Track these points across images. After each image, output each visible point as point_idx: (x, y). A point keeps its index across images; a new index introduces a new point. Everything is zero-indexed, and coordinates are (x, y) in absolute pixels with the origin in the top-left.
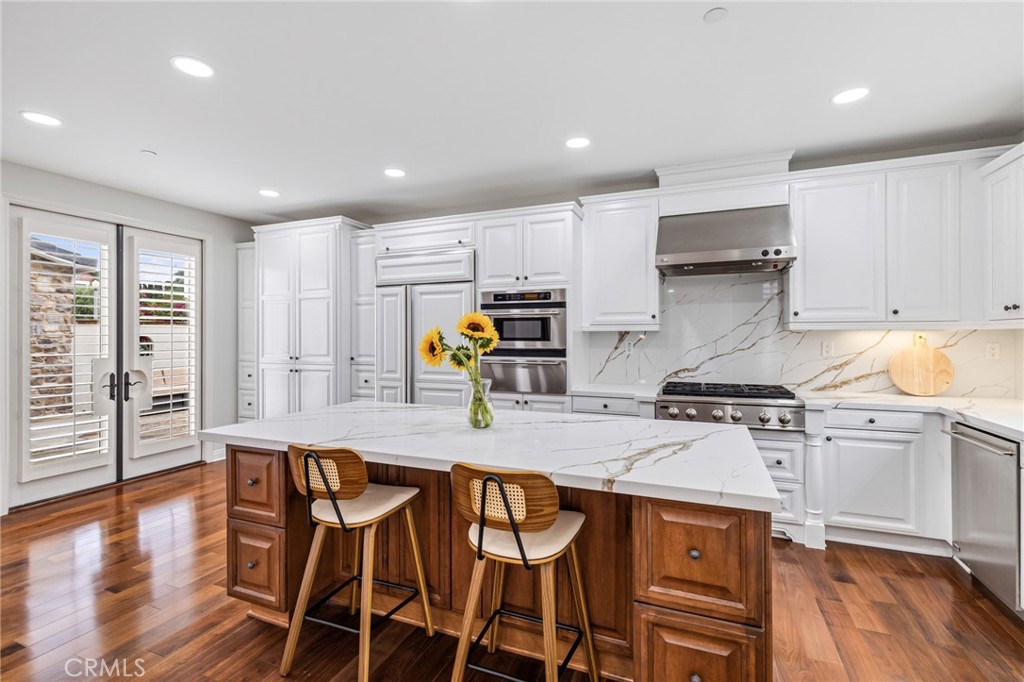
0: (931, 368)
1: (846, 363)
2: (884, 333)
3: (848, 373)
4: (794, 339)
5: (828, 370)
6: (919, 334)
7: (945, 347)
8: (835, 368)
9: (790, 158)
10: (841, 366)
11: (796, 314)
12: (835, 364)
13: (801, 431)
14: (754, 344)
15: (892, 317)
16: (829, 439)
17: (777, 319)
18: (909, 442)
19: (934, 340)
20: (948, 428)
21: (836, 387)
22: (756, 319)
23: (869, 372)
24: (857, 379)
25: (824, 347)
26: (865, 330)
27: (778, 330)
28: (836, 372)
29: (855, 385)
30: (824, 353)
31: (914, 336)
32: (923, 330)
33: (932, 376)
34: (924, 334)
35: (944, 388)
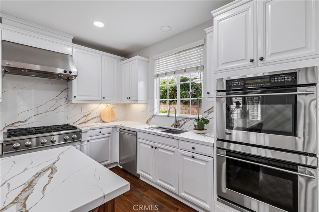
0: (110, 114)
1: (89, 114)
2: (99, 104)
3: (90, 117)
4: (72, 106)
5: (84, 117)
6: (107, 105)
7: (112, 108)
8: (86, 116)
9: (73, 38)
10: (87, 115)
11: (75, 97)
12: (85, 115)
13: (80, 141)
14: (56, 109)
15: (103, 99)
16: (88, 141)
17: (66, 98)
18: (109, 137)
19: (110, 106)
20: (118, 131)
21: (86, 122)
22: (57, 98)
23: (95, 117)
24: (92, 119)
25: (82, 109)
26: (94, 103)
27: (66, 103)
28: (86, 117)
29: (91, 121)
30: (82, 111)
31: (106, 105)
32: (108, 103)
33: (110, 116)
34: (108, 105)
35: (113, 119)
